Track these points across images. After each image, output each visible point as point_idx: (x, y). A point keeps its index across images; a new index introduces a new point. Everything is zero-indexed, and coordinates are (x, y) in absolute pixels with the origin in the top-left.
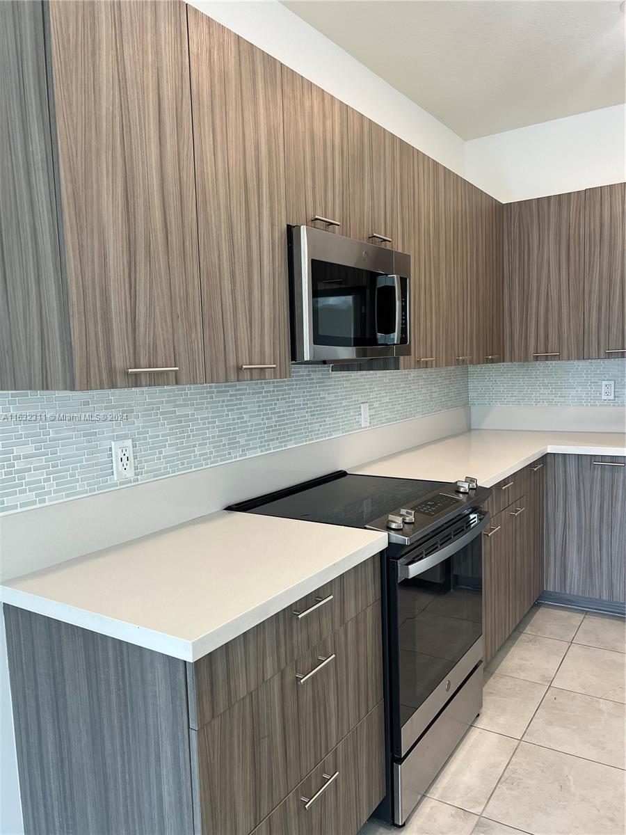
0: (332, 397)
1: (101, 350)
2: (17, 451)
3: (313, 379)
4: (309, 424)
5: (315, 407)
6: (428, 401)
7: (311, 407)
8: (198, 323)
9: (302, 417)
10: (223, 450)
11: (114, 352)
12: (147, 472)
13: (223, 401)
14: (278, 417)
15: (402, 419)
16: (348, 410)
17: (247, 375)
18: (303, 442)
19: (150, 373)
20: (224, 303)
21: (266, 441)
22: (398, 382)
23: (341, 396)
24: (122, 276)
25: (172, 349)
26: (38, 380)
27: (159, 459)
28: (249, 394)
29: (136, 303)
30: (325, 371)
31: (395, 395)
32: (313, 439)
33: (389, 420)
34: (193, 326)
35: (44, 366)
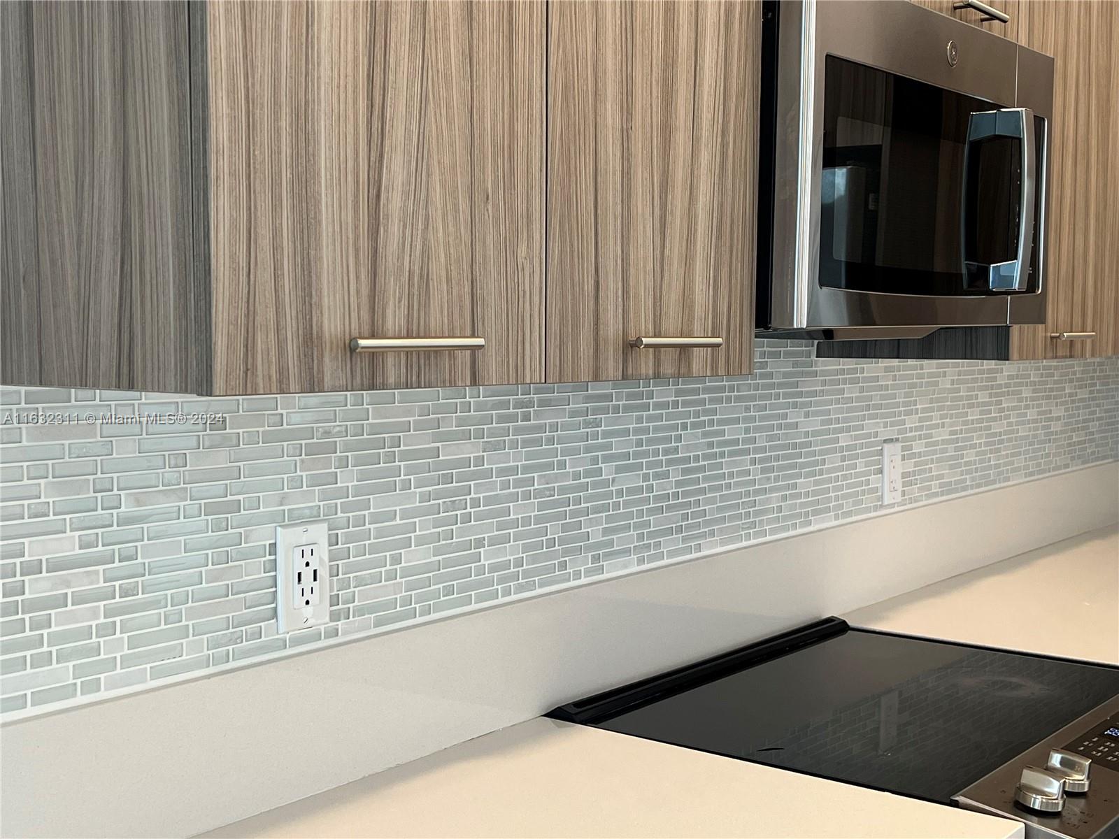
0: (814, 424)
1: (287, 283)
2: (34, 549)
3: (770, 375)
4: (757, 492)
5: (772, 448)
6: (1040, 442)
7: (764, 449)
8: (536, 216)
9: (740, 473)
10: (549, 556)
11: (320, 291)
12: (360, 611)
13: (554, 427)
14: (685, 472)
15: (979, 486)
16: (851, 457)
17: (646, 364)
18: (740, 539)
19: (408, 351)
20: (601, 164)
21: (651, 535)
22: (972, 389)
23: (838, 421)
24: (350, 79)
25: (467, 289)
26: (106, 360)
27: (392, 576)
28: (616, 409)
29: (381, 156)
30: (800, 354)
31: (966, 423)
32: (764, 533)
33: (947, 489)
34: (522, 223)
35: (126, 324)
